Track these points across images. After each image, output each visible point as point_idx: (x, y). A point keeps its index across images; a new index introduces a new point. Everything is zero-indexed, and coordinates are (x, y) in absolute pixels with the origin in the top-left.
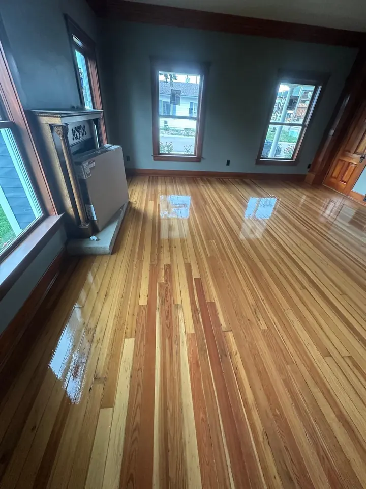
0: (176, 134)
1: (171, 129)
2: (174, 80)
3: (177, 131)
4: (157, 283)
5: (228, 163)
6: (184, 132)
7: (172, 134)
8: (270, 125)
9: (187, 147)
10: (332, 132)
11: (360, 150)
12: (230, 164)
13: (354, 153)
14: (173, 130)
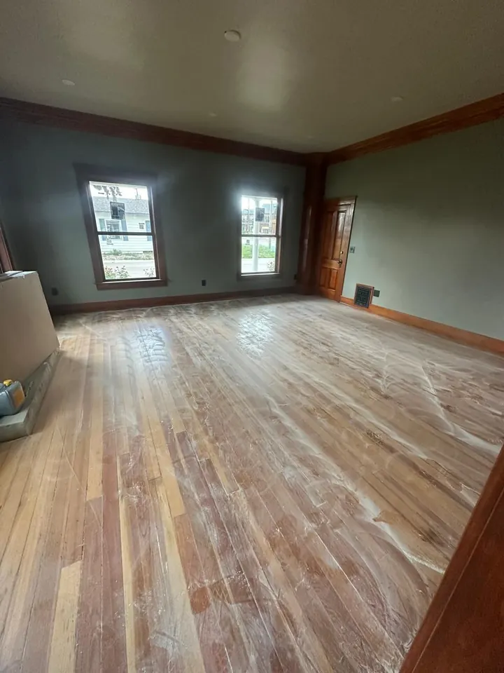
0: (132, 259)
1: (123, 253)
2: (118, 197)
3: (134, 255)
4: (118, 457)
5: (204, 283)
6: (144, 256)
7: (126, 259)
8: (242, 238)
9: (148, 272)
10: (306, 241)
11: (336, 255)
12: (207, 285)
13: (332, 259)
14: (127, 254)
